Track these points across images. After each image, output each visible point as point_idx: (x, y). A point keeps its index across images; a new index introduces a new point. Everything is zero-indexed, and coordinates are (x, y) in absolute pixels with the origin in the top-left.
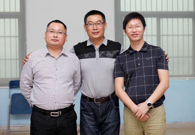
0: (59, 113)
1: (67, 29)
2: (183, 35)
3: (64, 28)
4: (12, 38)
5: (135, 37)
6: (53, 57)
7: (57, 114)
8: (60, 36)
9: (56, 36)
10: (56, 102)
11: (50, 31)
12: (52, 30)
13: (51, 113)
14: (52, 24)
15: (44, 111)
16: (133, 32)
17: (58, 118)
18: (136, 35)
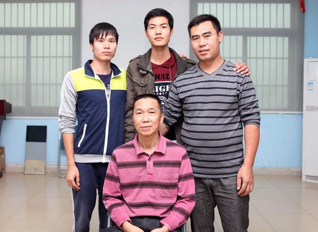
2: (277, 58)
4: (65, 59)
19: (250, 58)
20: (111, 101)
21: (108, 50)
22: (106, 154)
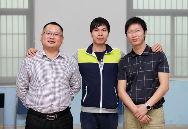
0: (55, 116)
1: (63, 31)
3: (60, 30)
4: (20, 35)
5: (135, 41)
6: (49, 59)
7: (53, 118)
8: (57, 38)
9: (52, 37)
10: (52, 105)
11: (47, 32)
12: (49, 32)
13: (48, 116)
14: (48, 26)
15: (39, 114)
16: (133, 37)
17: (54, 121)
18: (136, 40)
19: (177, 34)
20: (103, 71)
21: (101, 37)
22: (102, 107)
